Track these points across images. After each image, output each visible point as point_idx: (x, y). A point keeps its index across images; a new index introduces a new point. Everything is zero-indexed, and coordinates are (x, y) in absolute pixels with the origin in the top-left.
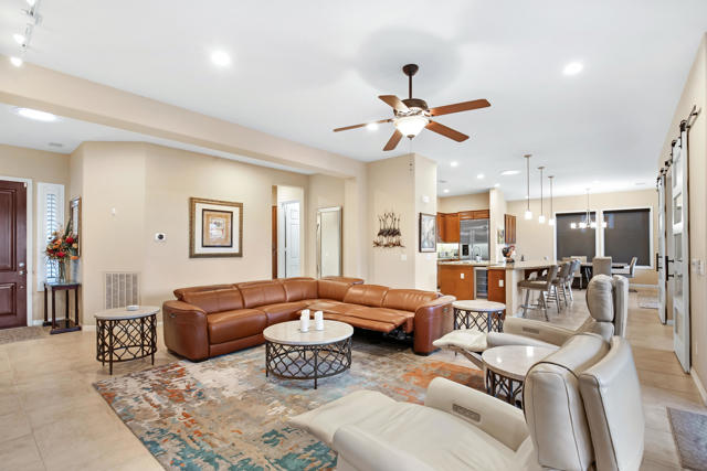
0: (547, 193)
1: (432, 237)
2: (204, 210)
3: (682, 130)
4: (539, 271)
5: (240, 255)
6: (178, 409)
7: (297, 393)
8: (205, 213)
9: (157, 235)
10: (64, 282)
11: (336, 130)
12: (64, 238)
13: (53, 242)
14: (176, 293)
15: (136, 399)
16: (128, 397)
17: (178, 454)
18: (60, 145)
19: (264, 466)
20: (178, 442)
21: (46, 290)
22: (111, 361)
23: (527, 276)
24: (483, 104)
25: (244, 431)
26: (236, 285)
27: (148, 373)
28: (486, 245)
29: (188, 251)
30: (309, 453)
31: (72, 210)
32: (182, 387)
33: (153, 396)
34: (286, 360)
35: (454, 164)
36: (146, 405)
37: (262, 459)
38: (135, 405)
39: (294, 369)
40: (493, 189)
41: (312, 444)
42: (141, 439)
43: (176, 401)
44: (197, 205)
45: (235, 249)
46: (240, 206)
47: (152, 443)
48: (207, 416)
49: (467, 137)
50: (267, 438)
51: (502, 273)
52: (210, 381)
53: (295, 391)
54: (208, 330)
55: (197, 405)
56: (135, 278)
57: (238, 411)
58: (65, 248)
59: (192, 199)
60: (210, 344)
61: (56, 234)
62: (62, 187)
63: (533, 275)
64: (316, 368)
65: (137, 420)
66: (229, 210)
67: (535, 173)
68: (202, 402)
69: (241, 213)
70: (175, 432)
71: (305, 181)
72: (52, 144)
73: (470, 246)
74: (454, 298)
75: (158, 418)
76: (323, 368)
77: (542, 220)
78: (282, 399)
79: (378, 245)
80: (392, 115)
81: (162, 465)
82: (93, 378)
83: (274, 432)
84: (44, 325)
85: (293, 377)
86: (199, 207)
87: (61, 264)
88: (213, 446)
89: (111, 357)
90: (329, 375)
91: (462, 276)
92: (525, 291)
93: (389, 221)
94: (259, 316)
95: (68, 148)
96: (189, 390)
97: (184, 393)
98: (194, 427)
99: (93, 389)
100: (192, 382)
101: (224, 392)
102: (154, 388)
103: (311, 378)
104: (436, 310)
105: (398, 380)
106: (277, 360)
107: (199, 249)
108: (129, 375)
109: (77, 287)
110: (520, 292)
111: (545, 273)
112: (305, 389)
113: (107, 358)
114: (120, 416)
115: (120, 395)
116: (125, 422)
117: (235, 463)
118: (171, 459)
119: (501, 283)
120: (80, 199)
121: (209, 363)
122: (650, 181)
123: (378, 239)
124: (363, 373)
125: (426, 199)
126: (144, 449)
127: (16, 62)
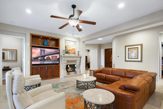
5: (141, 61)
46: (141, 45)
66: (137, 47)
107: (127, 59)
127: (81, 38)
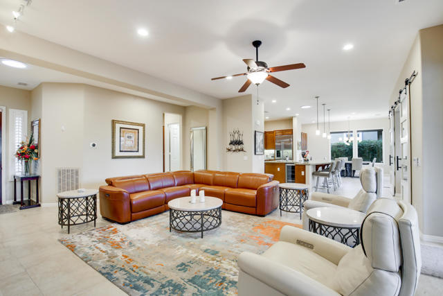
0: (327, 119)
1: (262, 146)
2: (121, 128)
3: (406, 84)
4: (323, 166)
5: (143, 157)
6: (119, 253)
7: (192, 241)
8: (122, 130)
9: (92, 144)
10: (28, 175)
11: (213, 79)
12: (29, 146)
13: (22, 148)
14: (107, 181)
15: (90, 248)
16: (85, 247)
17: (126, 279)
18: (25, 84)
19: (182, 284)
20: (124, 273)
21: (15, 180)
22: (69, 225)
23: (317, 169)
24: (301, 66)
25: (164, 264)
26: (145, 176)
27: (93, 232)
28: (291, 151)
29: (111, 154)
30: (207, 275)
31: (32, 127)
32: (118, 239)
33: (100, 245)
34: (184, 221)
35: (274, 101)
36: (97, 251)
37: (180, 280)
38: (90, 252)
39: (189, 226)
40: (295, 117)
41: (208, 270)
42: (100, 272)
43: (117, 248)
44: (117, 125)
45: (140, 153)
46: (143, 125)
47: (107, 273)
48: (139, 256)
49: (289, 85)
50: (179, 268)
51: (303, 167)
52: (135, 235)
53: (190, 240)
54: (131, 203)
55: (130, 250)
56: (77, 172)
57: (157, 252)
58: (30, 152)
59: (113, 121)
60: (132, 212)
61: (23, 143)
62: (26, 112)
63: (320, 168)
64: (202, 225)
65: (93, 261)
66: (136, 128)
67: (321, 107)
68: (133, 248)
69: (144, 131)
70: (121, 266)
71: (183, 110)
72: (20, 84)
73: (281, 152)
74: (278, 182)
75: (107, 259)
76: (206, 225)
77: (324, 135)
78: (183, 245)
79: (229, 150)
80: (246, 71)
81: (118, 286)
82: (58, 236)
83: (183, 264)
84: (14, 203)
85: (188, 231)
86: (118, 126)
87: (26, 162)
88: (147, 273)
89: (69, 222)
90: (211, 229)
91: (279, 169)
92: (316, 177)
93: (236, 135)
94: (160, 194)
95: (31, 86)
96: (123, 241)
97: (121, 243)
98: (132, 264)
99: (59, 243)
100: (124, 236)
101: (146, 242)
102: (100, 241)
103: (199, 231)
104: (269, 189)
105: (250, 231)
106: (178, 220)
107: (118, 153)
108: (81, 233)
109: (37, 178)
110: (313, 178)
111: (326, 167)
112: (196, 238)
113: (66, 223)
114: (82, 259)
115: (78, 246)
116: (86, 262)
117: (164, 283)
118: (122, 283)
119: (303, 173)
120: (40, 120)
121: (132, 224)
122: (385, 113)
123: (229, 147)
124: (228, 228)
125: (259, 123)
126: (103, 278)
